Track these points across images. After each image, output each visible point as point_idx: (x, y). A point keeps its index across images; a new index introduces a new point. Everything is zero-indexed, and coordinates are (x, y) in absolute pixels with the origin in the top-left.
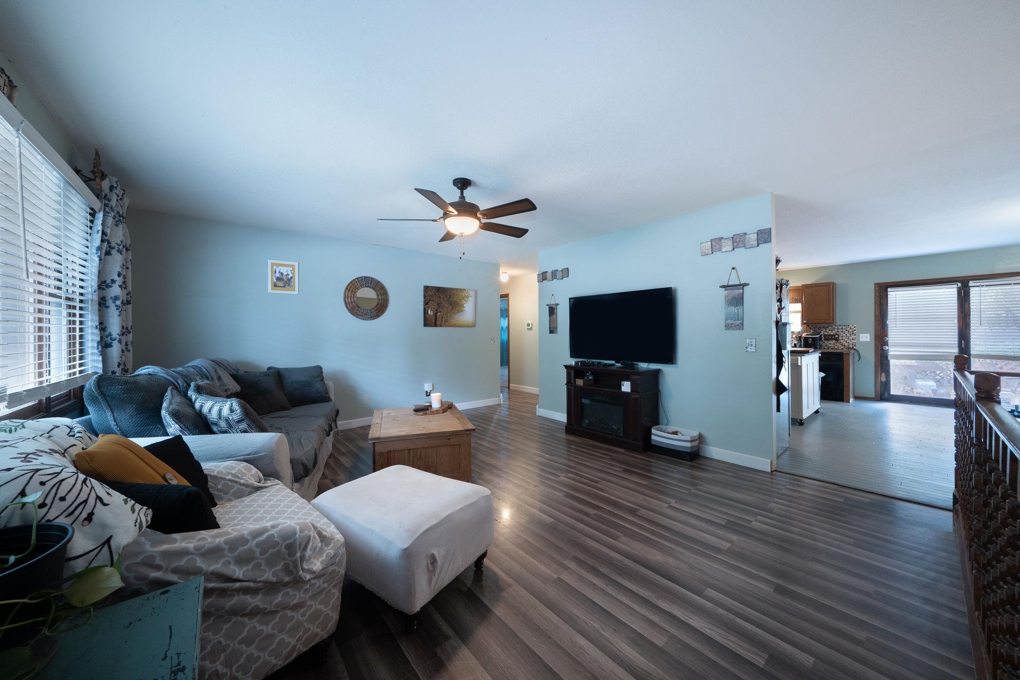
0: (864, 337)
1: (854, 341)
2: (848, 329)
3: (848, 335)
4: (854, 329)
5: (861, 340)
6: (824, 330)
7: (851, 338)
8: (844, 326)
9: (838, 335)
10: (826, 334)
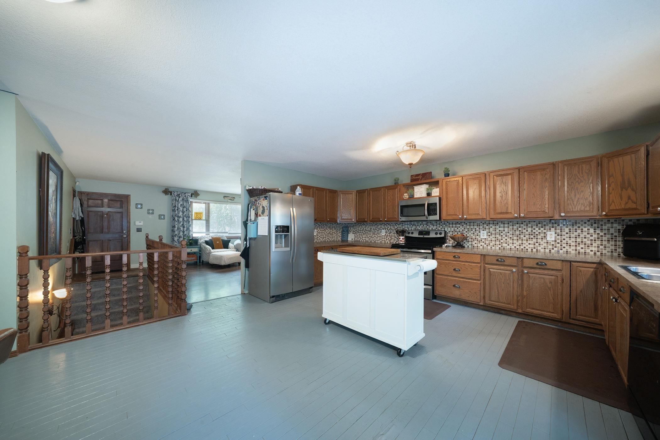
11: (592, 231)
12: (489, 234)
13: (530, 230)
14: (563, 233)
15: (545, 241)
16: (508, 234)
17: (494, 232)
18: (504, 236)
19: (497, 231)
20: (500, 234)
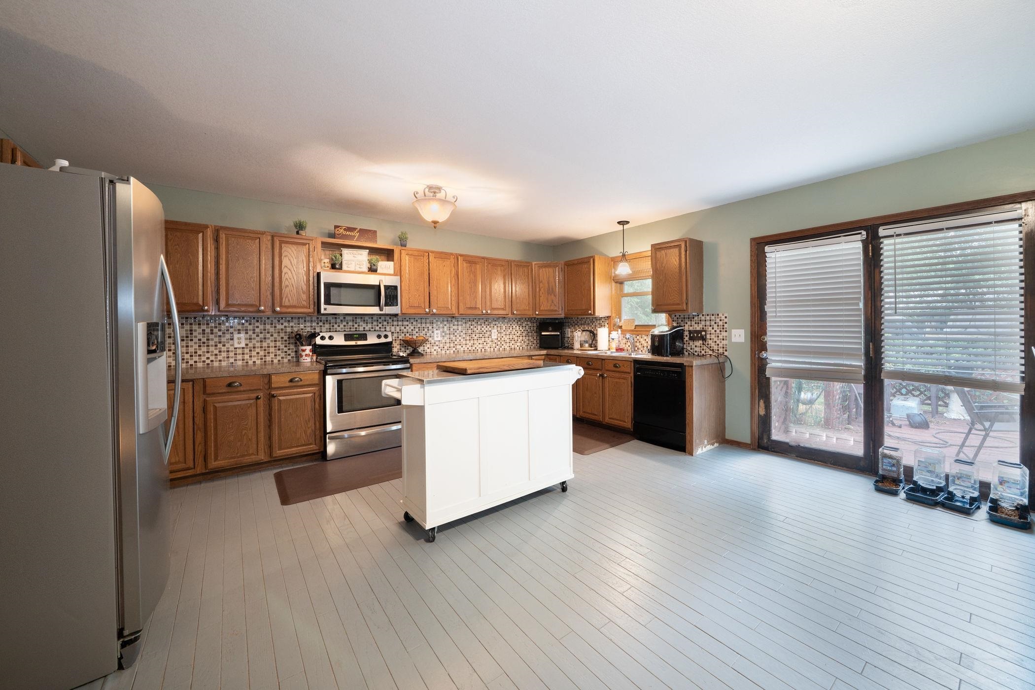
0: (737, 336)
1: (724, 342)
2: (718, 320)
3: (718, 331)
4: (726, 320)
5: (734, 340)
6: (689, 323)
7: (721, 337)
8: (713, 315)
9: (705, 331)
10: (691, 328)
11: (518, 327)
12: (443, 334)
13: (479, 327)
14: (502, 331)
15: (490, 339)
16: (462, 334)
17: (448, 332)
18: (458, 336)
19: (452, 330)
20: (454, 334)
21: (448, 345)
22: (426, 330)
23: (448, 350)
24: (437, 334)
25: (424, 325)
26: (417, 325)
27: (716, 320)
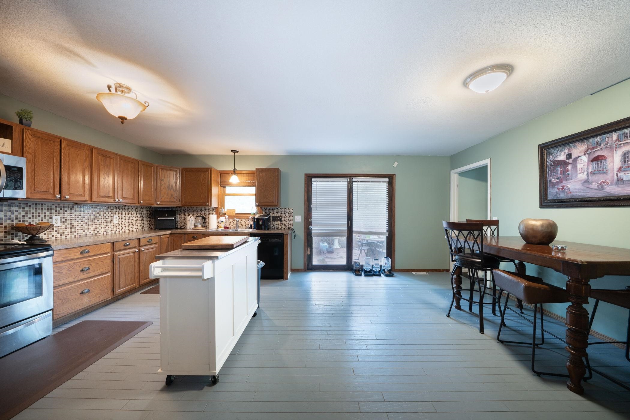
0: (298, 219)
1: (291, 222)
2: (288, 211)
3: (288, 217)
4: (292, 211)
5: (296, 221)
6: (272, 212)
7: (290, 219)
8: (286, 208)
9: (282, 216)
10: (274, 215)
12: (64, 220)
13: (102, 213)
14: (123, 216)
15: (112, 224)
16: (84, 219)
17: (69, 218)
18: (80, 221)
19: (73, 215)
20: (75, 220)
21: (69, 230)
22: (42, 216)
23: (68, 235)
24: (56, 220)
25: (39, 211)
26: (30, 211)
27: (287, 211)
